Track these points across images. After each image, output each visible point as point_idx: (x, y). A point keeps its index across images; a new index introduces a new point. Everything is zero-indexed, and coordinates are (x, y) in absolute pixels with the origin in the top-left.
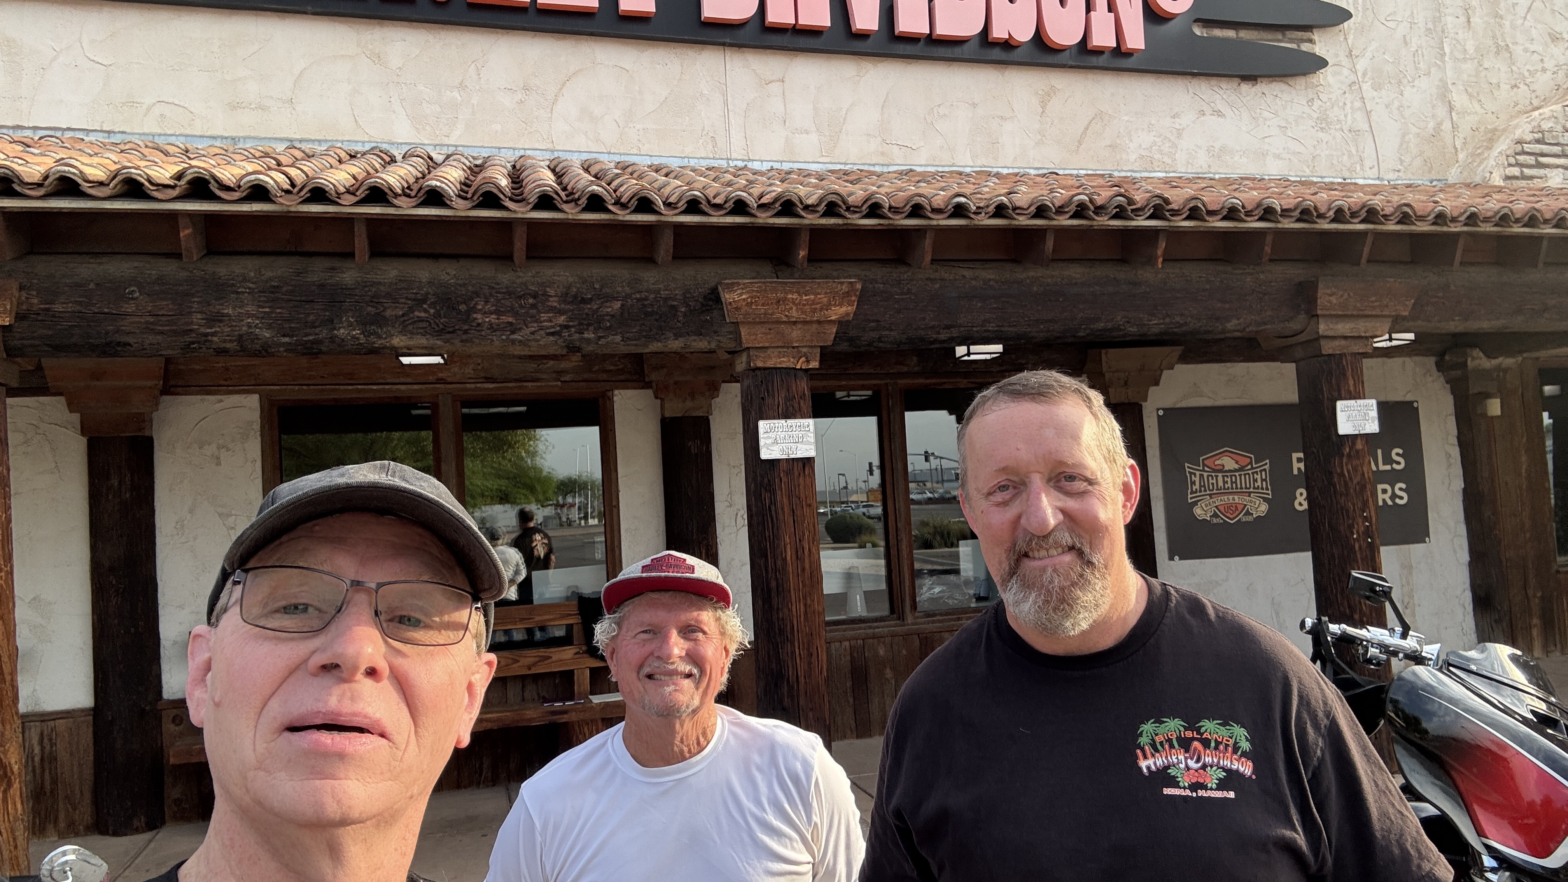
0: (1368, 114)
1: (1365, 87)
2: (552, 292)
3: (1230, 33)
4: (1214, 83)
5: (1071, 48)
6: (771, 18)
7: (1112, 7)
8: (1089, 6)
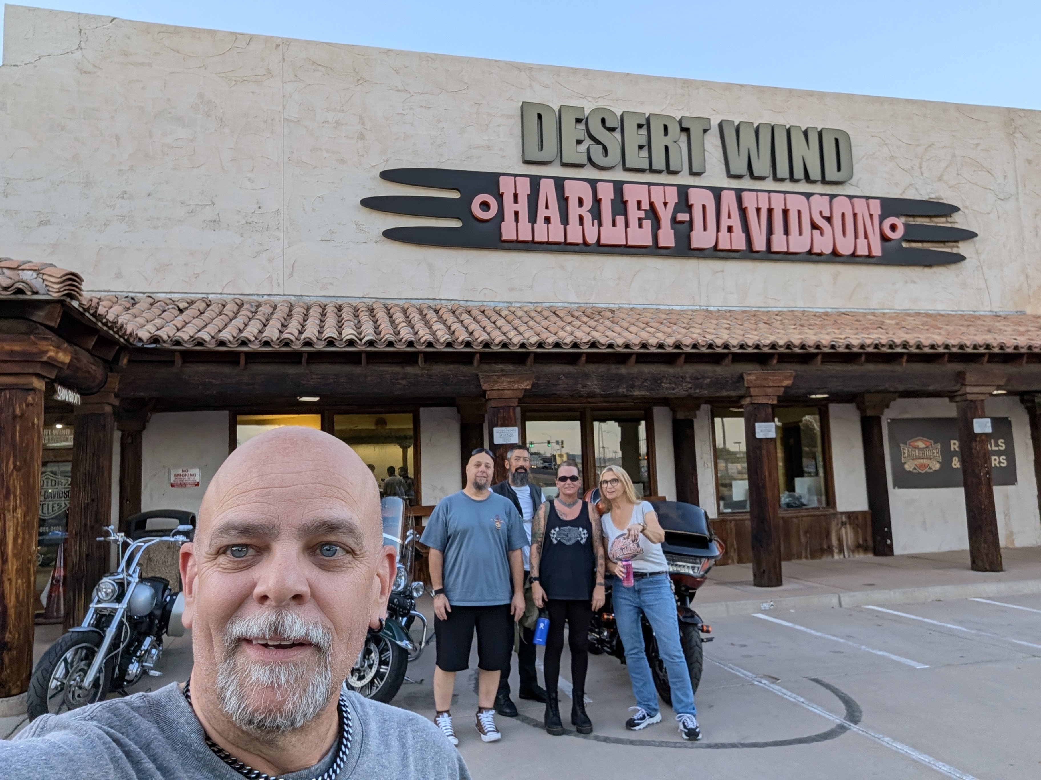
0: (986, 280)
1: (984, 268)
2: (687, 375)
3: (919, 245)
4: (912, 268)
5: (847, 256)
6: (721, 247)
7: (866, 237)
8: (856, 237)
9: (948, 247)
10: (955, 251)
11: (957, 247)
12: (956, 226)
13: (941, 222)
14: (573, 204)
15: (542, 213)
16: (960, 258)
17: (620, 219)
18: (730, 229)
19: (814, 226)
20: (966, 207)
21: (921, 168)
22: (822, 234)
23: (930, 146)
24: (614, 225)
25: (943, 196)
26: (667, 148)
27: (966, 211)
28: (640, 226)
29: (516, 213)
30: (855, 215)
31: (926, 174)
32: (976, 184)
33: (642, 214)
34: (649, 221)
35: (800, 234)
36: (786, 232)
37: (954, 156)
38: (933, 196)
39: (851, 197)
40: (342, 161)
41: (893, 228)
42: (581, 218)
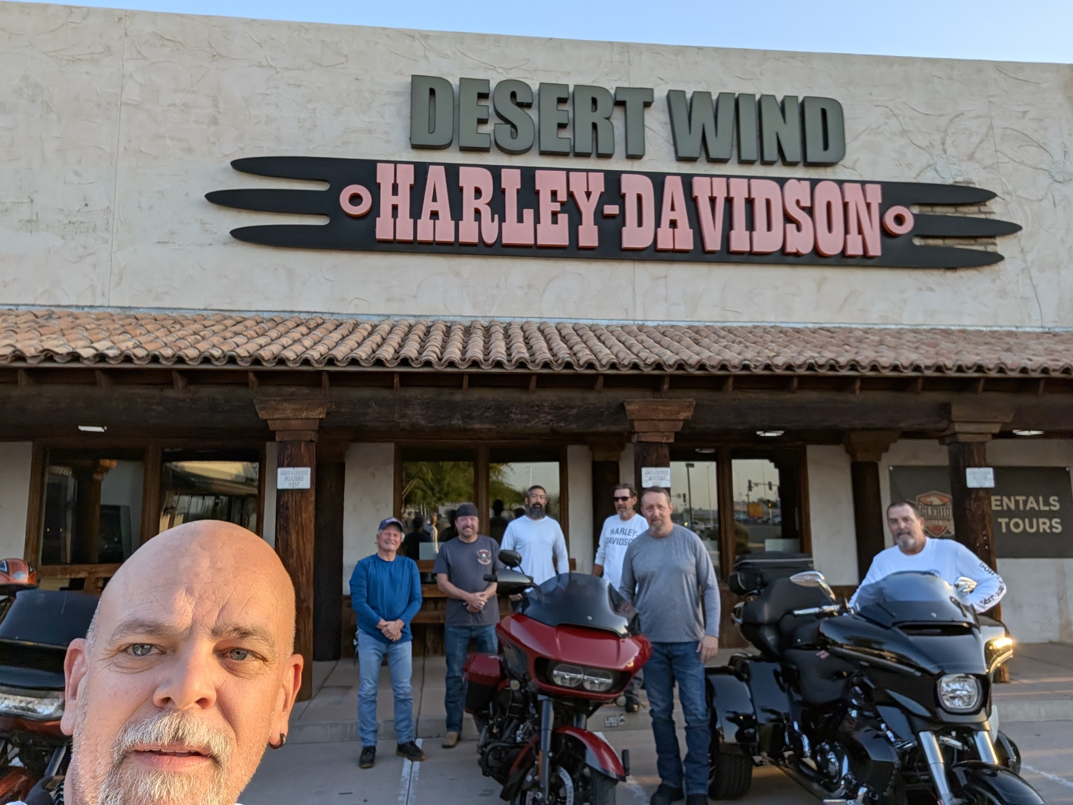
0: (1034, 287)
1: (1033, 271)
3: (939, 242)
4: (928, 272)
5: (835, 256)
6: (660, 246)
7: (860, 231)
8: (847, 232)
9: (981, 244)
10: (990, 249)
11: (994, 244)
12: (992, 217)
13: (971, 212)
14: (468, 194)
15: (428, 206)
16: (996, 258)
17: (528, 214)
18: (673, 224)
19: (788, 218)
20: (1008, 193)
21: (943, 144)
22: (799, 229)
23: (957, 116)
24: (520, 219)
25: (975, 179)
26: (595, 126)
27: (1007, 198)
28: (555, 221)
29: (395, 208)
30: (845, 205)
31: (951, 151)
32: (1022, 163)
33: (557, 207)
34: (566, 216)
35: (769, 228)
36: (751, 226)
37: (991, 127)
38: (960, 179)
39: (840, 183)
40: (190, 150)
41: (899, 220)
42: (477, 212)
